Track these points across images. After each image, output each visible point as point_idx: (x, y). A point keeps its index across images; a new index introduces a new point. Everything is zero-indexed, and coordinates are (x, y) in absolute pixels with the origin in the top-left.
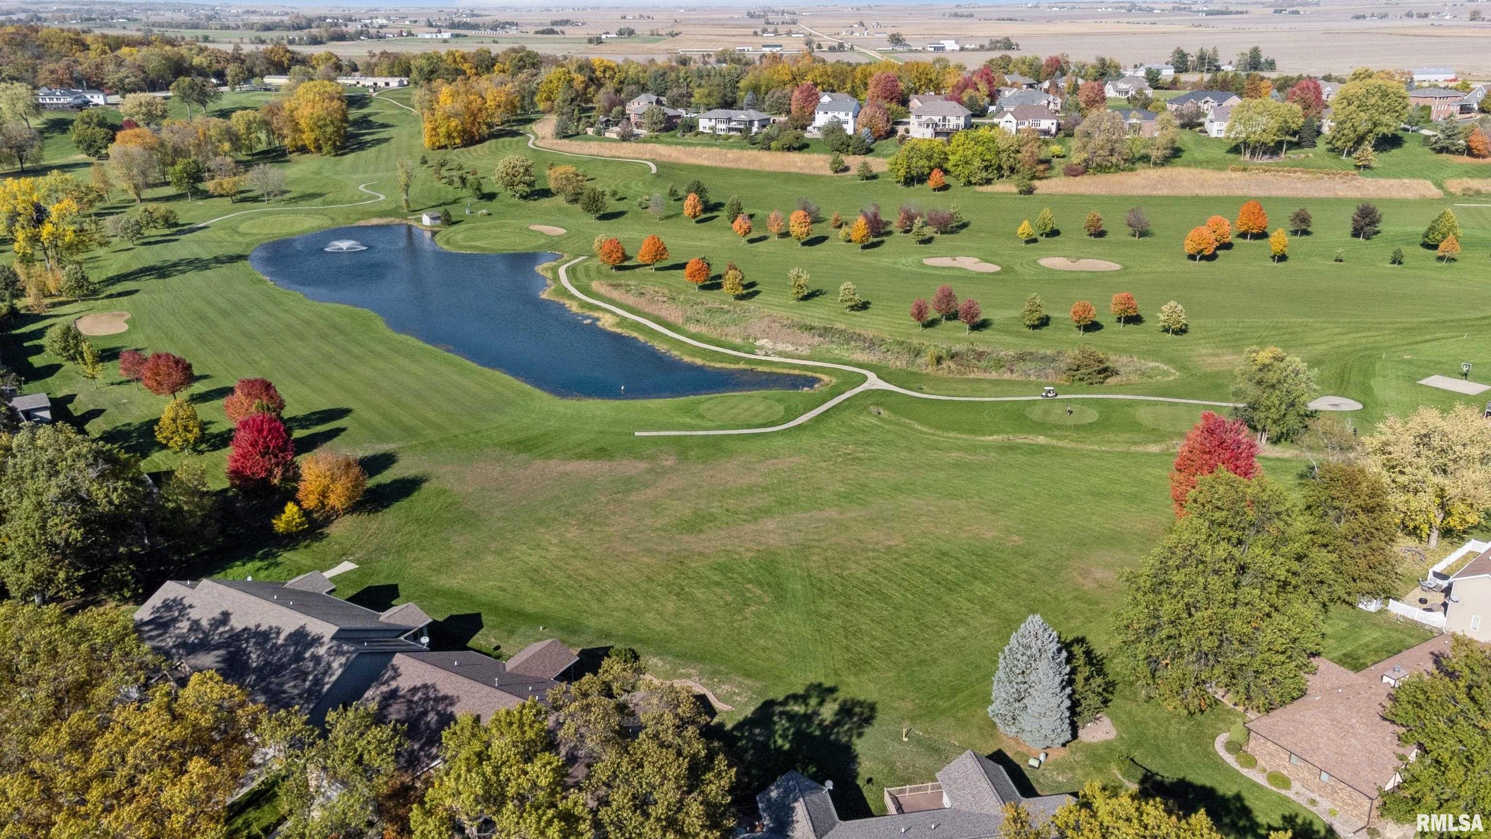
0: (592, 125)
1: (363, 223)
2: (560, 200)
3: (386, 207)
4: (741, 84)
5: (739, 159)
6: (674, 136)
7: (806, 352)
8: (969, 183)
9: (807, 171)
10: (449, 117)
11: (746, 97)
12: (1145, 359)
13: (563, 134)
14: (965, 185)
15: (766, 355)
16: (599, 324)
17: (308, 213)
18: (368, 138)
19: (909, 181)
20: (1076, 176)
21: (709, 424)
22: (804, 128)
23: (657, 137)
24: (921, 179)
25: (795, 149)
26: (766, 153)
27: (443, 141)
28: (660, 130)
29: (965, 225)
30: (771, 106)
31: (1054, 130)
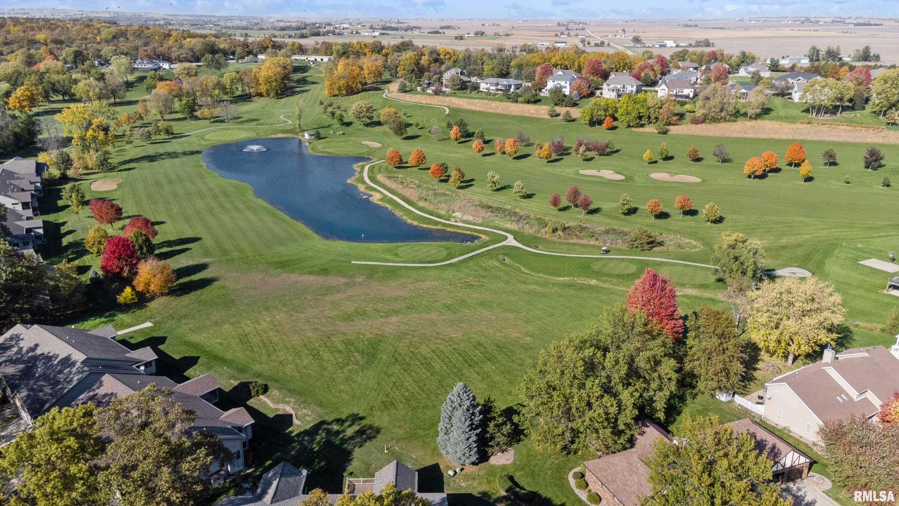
0: (420, 85)
1: (273, 136)
2: (386, 128)
3: (289, 128)
4: (512, 64)
5: (498, 107)
6: (465, 93)
7: (479, 220)
8: (629, 126)
9: (534, 116)
10: (340, 79)
11: (514, 71)
12: (685, 237)
13: (403, 90)
14: (627, 127)
15: (456, 221)
16: (371, 199)
17: (245, 129)
18: (298, 89)
19: (593, 123)
20: (697, 124)
21: (398, 259)
22: (540, 90)
23: (455, 93)
24: (600, 123)
25: (532, 102)
26: (514, 104)
27: (336, 92)
28: (458, 89)
29: (617, 151)
30: (526, 77)
31: (691, 95)
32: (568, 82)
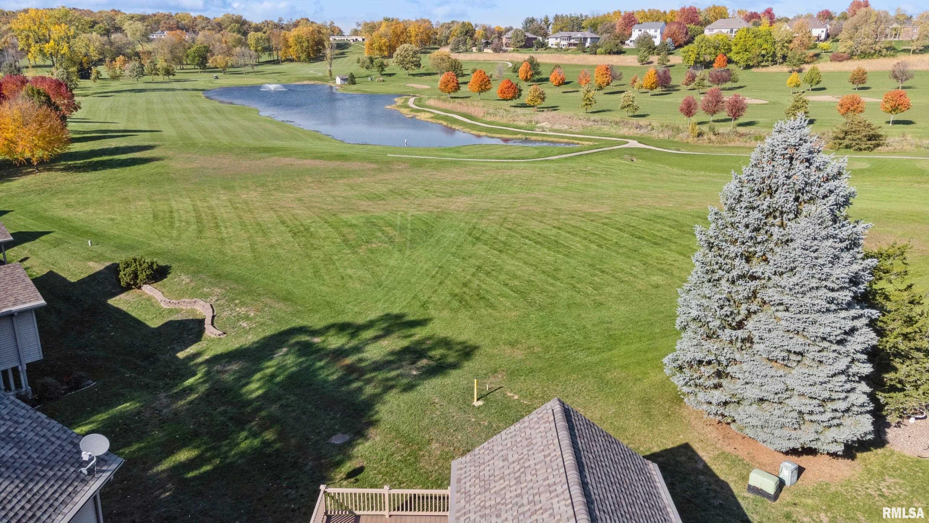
1: (298, 83)
4: (583, 23)
6: (531, 49)
7: (578, 130)
8: (748, 67)
9: (620, 65)
13: (456, 51)
14: (744, 69)
15: (543, 131)
17: (265, 78)
20: (841, 61)
21: (462, 156)
22: (623, 42)
23: (518, 50)
25: (614, 53)
26: (592, 56)
28: (521, 47)
29: (741, 87)
31: (823, 36)
32: (659, 31)
